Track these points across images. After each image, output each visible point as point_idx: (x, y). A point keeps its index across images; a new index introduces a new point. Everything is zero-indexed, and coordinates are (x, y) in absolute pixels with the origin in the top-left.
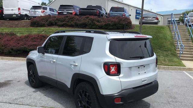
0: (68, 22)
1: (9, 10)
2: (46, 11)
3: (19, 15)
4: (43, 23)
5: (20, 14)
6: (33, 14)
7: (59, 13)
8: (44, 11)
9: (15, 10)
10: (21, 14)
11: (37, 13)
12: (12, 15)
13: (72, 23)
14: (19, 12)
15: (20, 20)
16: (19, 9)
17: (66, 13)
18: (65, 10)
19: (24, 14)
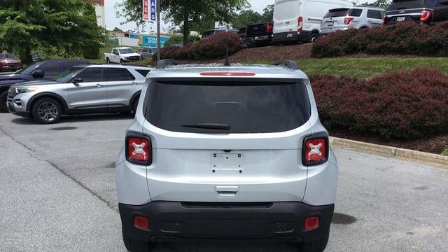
0: (393, 40)
1: (282, 24)
2: (355, 18)
3: (299, 33)
4: (336, 47)
5: (300, 30)
6: (327, 28)
7: (387, 20)
8: (351, 19)
9: (292, 23)
10: (303, 29)
11: (336, 25)
12: (287, 33)
13: (402, 42)
14: (299, 25)
15: (300, 44)
16: (300, 19)
17: (403, 18)
18: (402, 11)
19: (310, 29)
